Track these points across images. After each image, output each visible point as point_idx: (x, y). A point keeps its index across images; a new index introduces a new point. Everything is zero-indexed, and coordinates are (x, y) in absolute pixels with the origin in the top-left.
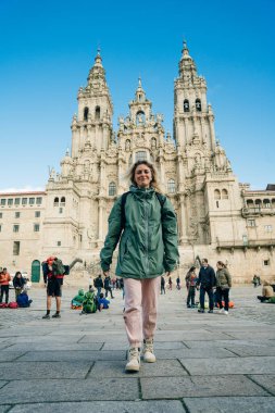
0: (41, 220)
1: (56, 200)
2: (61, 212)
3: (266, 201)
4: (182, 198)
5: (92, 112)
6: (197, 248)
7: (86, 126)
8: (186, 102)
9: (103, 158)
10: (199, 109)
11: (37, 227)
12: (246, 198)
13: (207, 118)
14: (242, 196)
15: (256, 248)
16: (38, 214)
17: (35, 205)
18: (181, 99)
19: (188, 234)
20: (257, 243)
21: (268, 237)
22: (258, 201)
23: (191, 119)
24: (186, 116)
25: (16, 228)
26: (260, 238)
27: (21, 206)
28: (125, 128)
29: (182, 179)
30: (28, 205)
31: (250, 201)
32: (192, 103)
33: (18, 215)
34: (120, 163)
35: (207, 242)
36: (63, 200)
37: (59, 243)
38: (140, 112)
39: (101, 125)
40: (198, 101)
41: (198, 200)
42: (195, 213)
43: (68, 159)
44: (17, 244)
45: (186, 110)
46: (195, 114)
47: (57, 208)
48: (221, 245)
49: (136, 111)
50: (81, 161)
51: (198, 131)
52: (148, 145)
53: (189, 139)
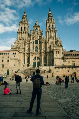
0: (9, 59)
1: (13, 53)
2: (15, 56)
3: (69, 55)
4: (47, 53)
5: (23, 28)
6: (50, 67)
7: (21, 33)
8: (49, 26)
9: (26, 42)
10: (53, 28)
11: (8, 61)
12: (64, 54)
13: (55, 31)
14: (63, 53)
15: (66, 67)
16: (8, 57)
17: (8, 55)
18: (48, 25)
19: (48, 63)
20: (66, 66)
21: (69, 64)
22: (67, 55)
23: (50, 31)
25: (3, 61)
26: (67, 65)
27: (4, 55)
28: (32, 33)
29: (47, 48)
30: (6, 55)
31: (65, 55)
32: (51, 27)
33: (3, 57)
34: (31, 43)
35: (53, 65)
36: (15, 53)
37: (14, 65)
38: (36, 29)
39: (25, 32)
40: (53, 26)
41: (51, 54)
42: (50, 58)
43: (17, 42)
44: (3, 65)
45: (49, 28)
46: (51, 30)
47: (14, 56)
48: (57, 66)
49: (35, 28)
50: (20, 42)
51: (52, 35)
52: (38, 38)
53: (50, 37)
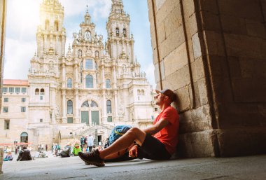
0: (26, 104)
1: (37, 90)
2: (41, 98)
4: (115, 92)
7: (48, 36)
8: (117, 29)
9: (64, 61)
10: (125, 36)
11: (23, 110)
13: (130, 43)
14: (152, 94)
16: (23, 100)
17: (21, 94)
18: (114, 26)
19: (119, 114)
23: (121, 41)
24: (117, 39)
25: (6, 110)
27: (8, 93)
28: (78, 41)
30: (14, 94)
32: (121, 31)
33: (7, 100)
34: (76, 66)
36: (43, 90)
37: (41, 120)
38: (88, 31)
39: (60, 36)
40: (125, 29)
41: (125, 94)
42: (122, 102)
44: (7, 121)
45: (118, 34)
46: (123, 38)
47: (38, 97)
48: (141, 121)
50: (46, 61)
51: (125, 50)
52: (94, 56)
53: (119, 54)
